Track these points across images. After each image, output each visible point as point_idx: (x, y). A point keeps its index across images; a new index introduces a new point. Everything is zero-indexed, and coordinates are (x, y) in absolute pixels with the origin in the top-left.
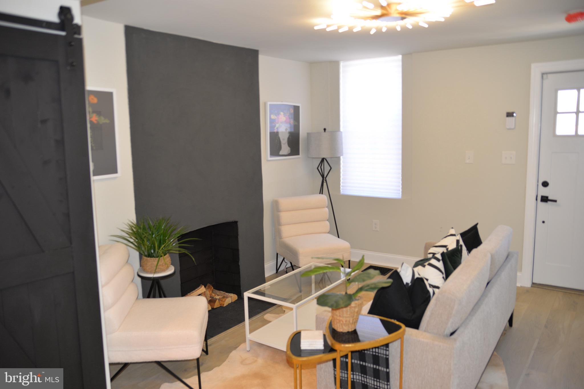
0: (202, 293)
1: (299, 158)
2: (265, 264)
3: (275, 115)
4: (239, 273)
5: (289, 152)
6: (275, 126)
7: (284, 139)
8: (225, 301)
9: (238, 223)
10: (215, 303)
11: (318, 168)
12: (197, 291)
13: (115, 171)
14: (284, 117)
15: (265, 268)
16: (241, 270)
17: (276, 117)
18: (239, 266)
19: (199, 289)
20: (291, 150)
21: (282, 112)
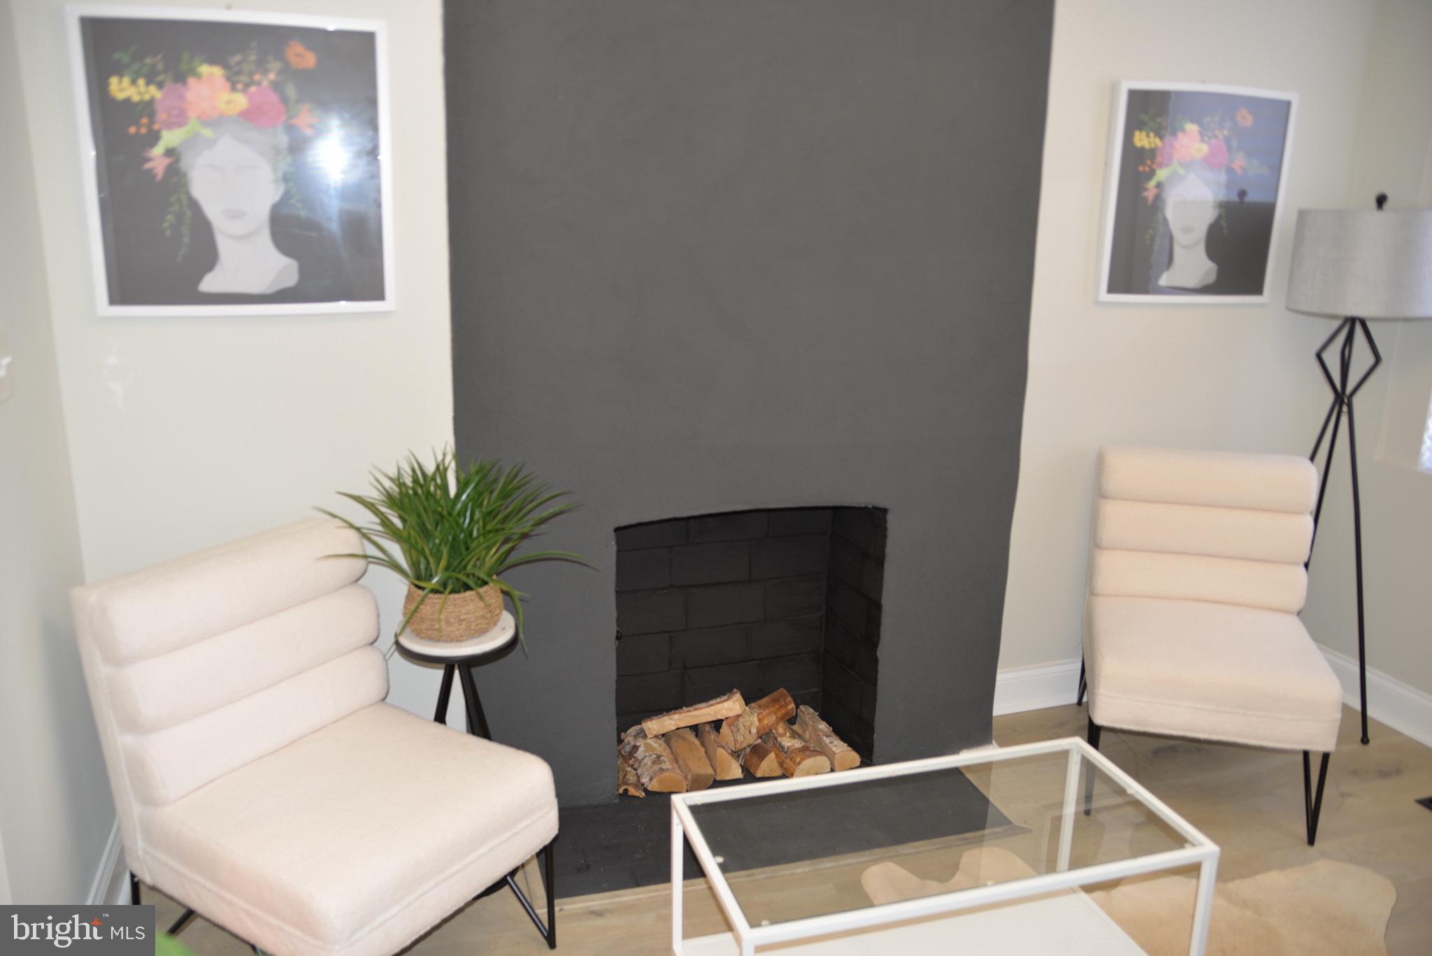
0: (727, 718)
1: (1263, 305)
2: (999, 671)
3: (1152, 135)
4: (873, 682)
5: (1212, 278)
6: (1152, 173)
7: (1187, 230)
8: (799, 764)
9: (890, 517)
10: (761, 762)
11: (1319, 357)
12: (711, 708)
13: (377, 293)
14: (1202, 141)
15: (998, 684)
16: (879, 676)
17: (1158, 142)
18: (876, 661)
19: (719, 703)
20: (1220, 273)
21: (1192, 121)
